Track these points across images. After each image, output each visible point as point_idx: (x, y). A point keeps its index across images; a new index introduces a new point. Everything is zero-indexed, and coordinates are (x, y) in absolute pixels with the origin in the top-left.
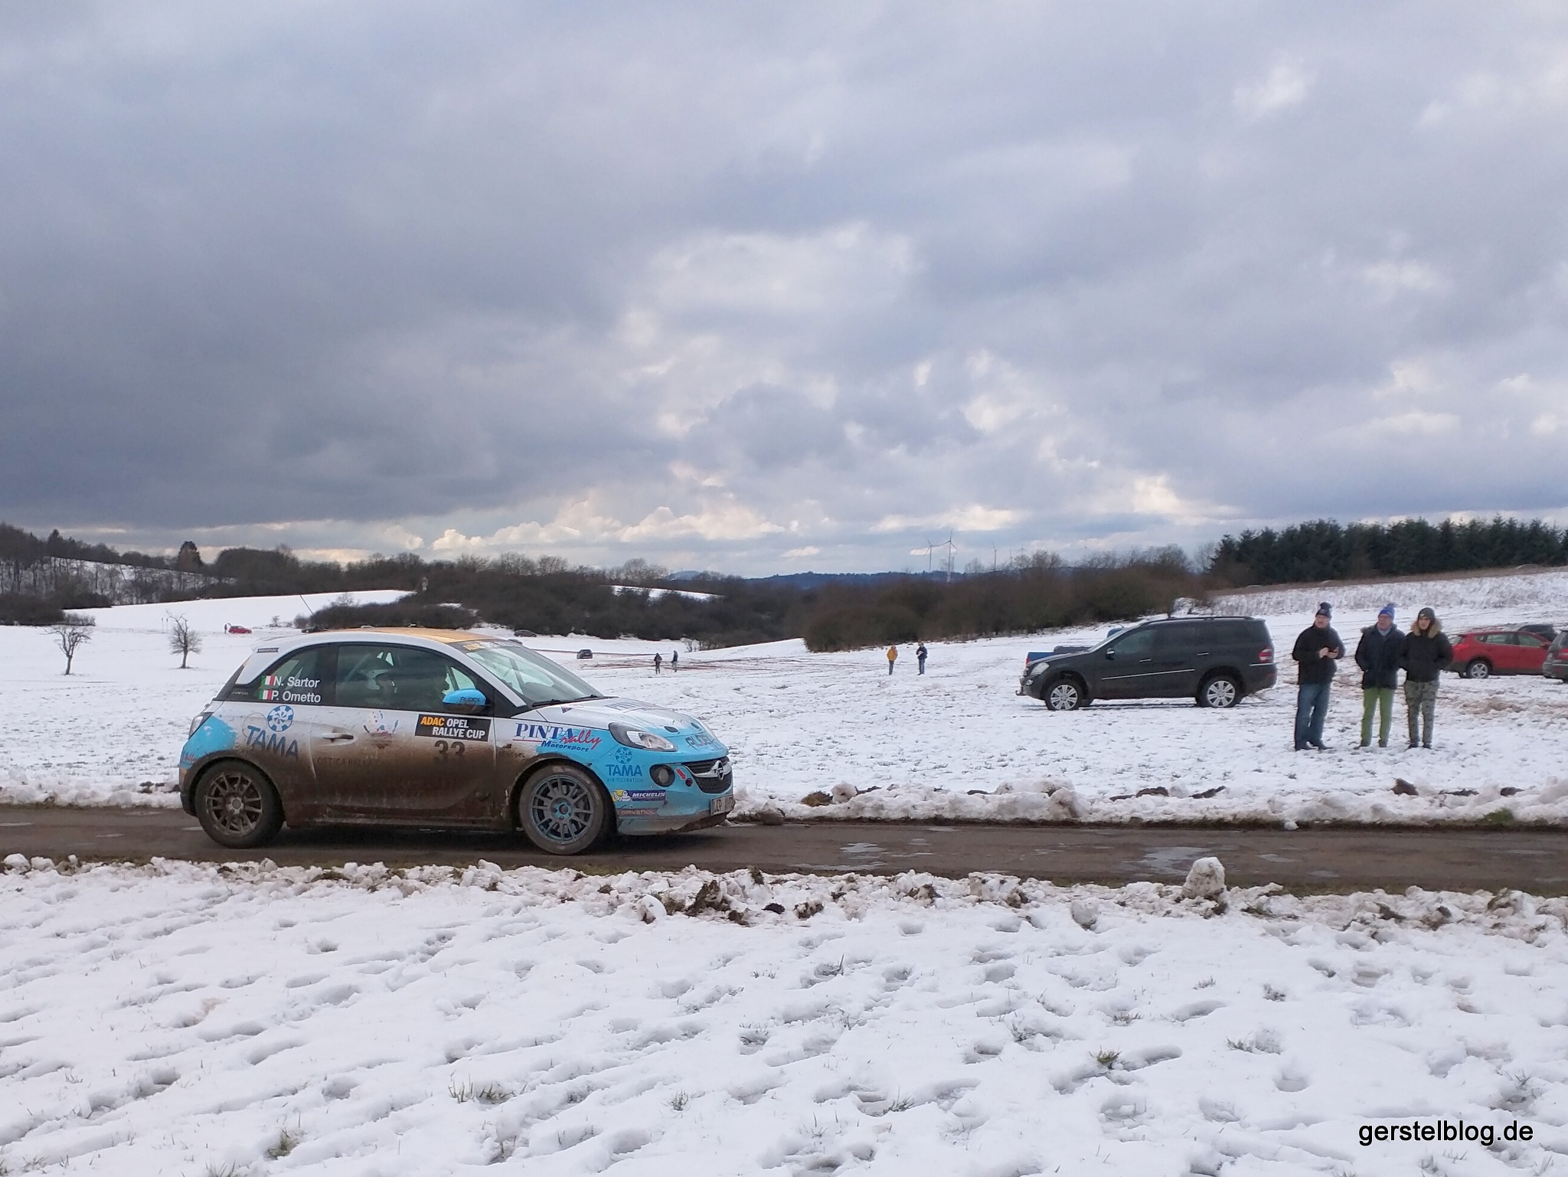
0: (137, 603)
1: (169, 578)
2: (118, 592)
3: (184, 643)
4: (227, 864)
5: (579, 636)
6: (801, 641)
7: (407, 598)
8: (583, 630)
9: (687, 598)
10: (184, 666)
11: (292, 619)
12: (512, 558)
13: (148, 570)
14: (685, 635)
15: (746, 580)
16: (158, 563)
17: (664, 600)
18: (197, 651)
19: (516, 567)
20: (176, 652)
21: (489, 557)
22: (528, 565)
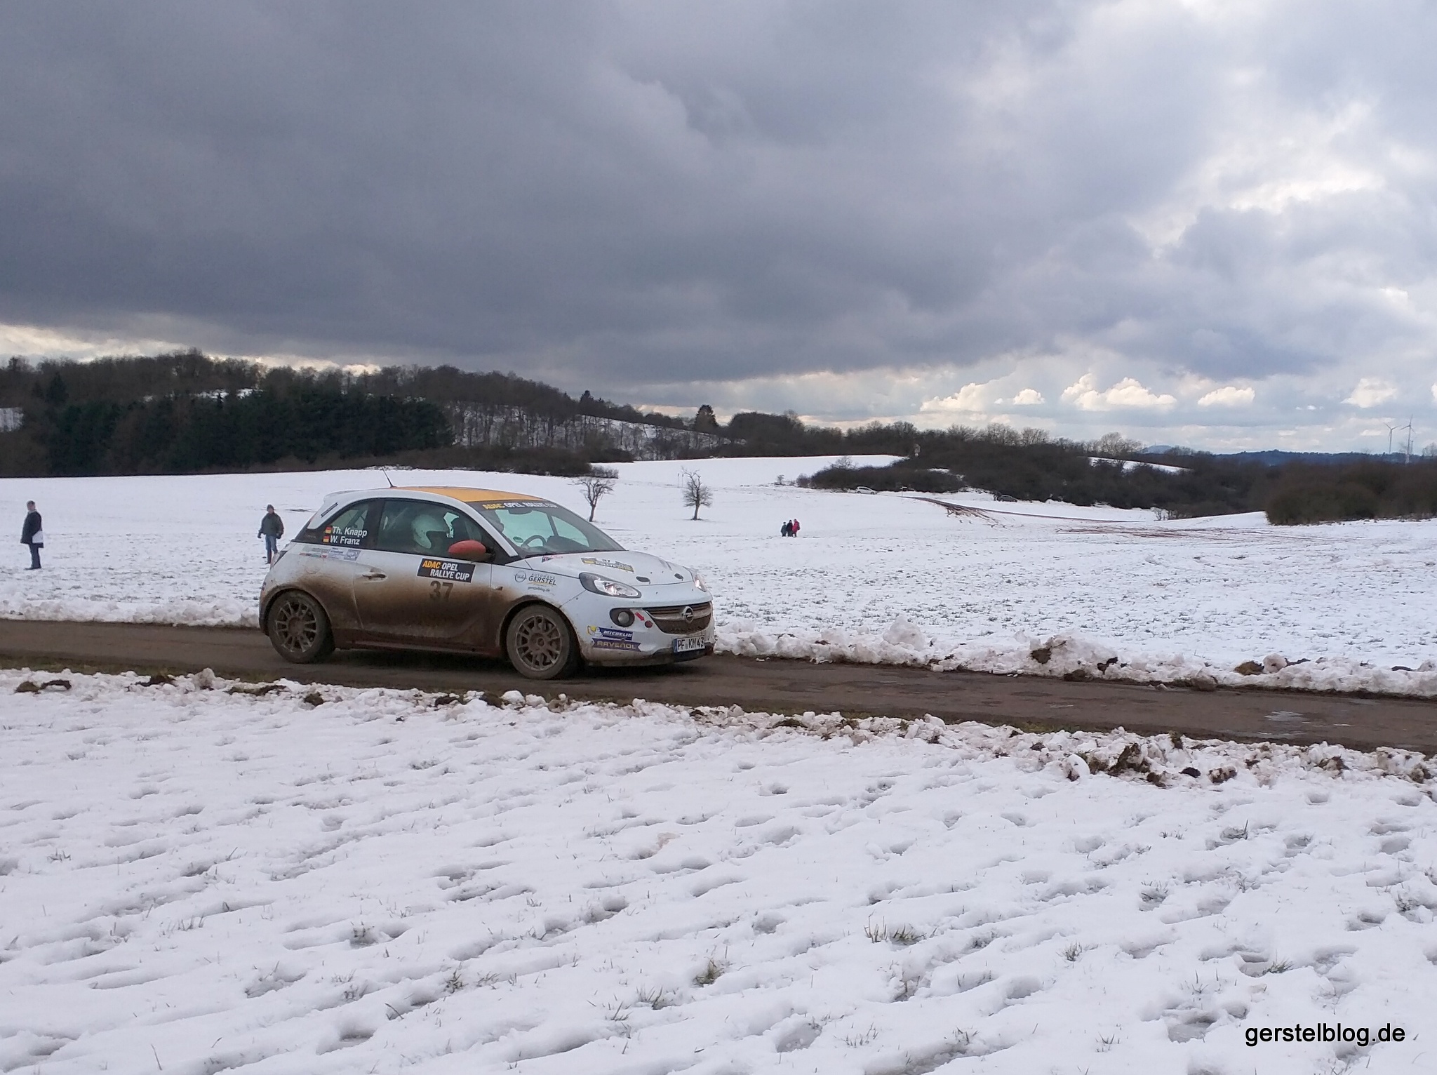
0: (657, 460)
1: (686, 437)
2: (640, 448)
3: (697, 497)
4: (698, 708)
5: (1056, 502)
6: (1263, 514)
7: (901, 462)
8: (1059, 497)
9: (1158, 470)
10: (695, 518)
11: (795, 478)
12: (999, 429)
13: (668, 430)
14: (1155, 504)
15: (1215, 456)
16: (677, 423)
17: (1137, 471)
18: (708, 505)
19: (1002, 437)
20: (687, 505)
21: (977, 428)
22: (1012, 436)
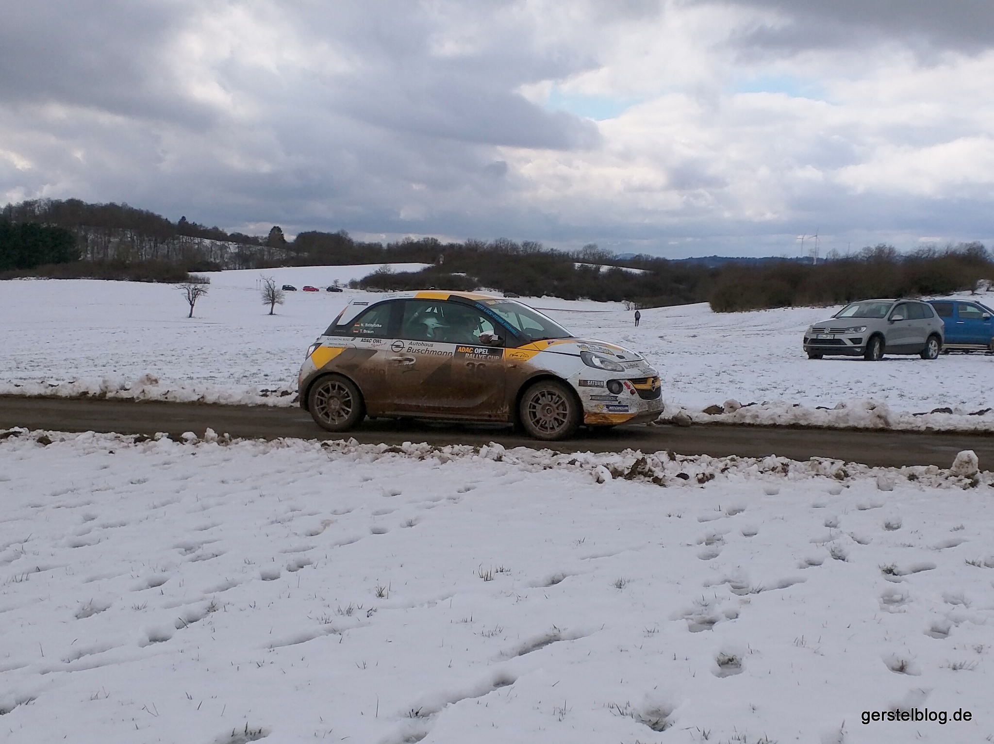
0: (239, 269)
1: (261, 251)
2: (226, 260)
3: (272, 297)
4: (326, 441)
5: (549, 297)
6: (707, 304)
7: (428, 269)
8: (552, 294)
9: (627, 272)
10: (271, 314)
11: (347, 282)
12: (504, 242)
13: (248, 246)
14: (625, 298)
15: (669, 261)
16: (254, 241)
17: (611, 273)
18: (281, 303)
19: (506, 248)
20: (266, 303)
21: (487, 241)
22: (514, 247)
